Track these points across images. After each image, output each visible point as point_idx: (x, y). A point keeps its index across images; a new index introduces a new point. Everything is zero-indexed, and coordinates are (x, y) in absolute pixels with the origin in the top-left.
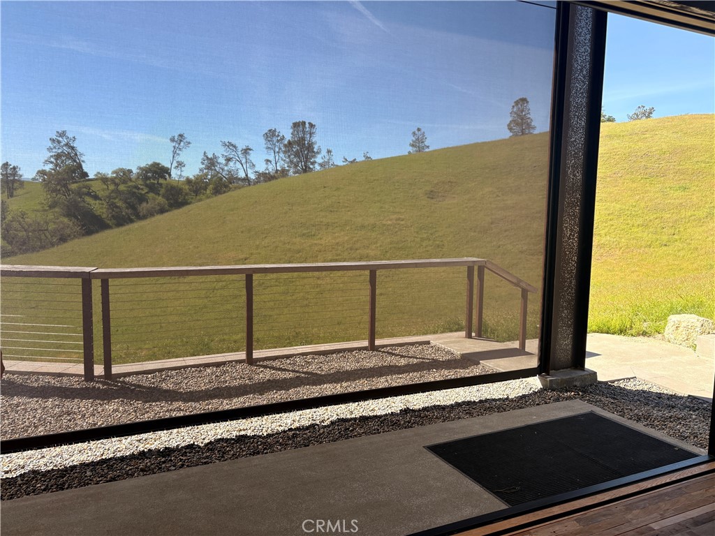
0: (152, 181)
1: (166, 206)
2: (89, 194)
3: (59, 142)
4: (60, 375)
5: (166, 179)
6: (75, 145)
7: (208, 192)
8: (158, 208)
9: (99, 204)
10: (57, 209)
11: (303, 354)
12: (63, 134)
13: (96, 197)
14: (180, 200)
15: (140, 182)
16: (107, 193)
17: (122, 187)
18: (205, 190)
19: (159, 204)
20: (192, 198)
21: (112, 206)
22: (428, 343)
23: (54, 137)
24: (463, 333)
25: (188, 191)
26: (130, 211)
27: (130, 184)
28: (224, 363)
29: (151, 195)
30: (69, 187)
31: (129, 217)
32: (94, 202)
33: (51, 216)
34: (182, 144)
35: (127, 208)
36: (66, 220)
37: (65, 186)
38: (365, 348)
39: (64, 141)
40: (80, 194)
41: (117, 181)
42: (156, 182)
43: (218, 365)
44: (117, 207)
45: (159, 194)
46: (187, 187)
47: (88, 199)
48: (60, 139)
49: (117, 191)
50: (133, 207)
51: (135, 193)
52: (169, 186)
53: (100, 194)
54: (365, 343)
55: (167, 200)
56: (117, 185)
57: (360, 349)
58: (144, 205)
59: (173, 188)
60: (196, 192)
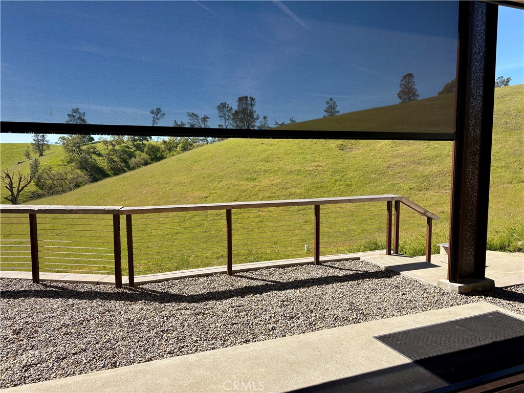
0: (138, 142)
1: (149, 160)
2: (95, 153)
3: (74, 116)
4: (98, 283)
5: (148, 141)
6: (85, 119)
7: (178, 149)
8: (143, 161)
9: (102, 159)
10: (73, 164)
11: (267, 267)
12: (76, 111)
13: (100, 155)
14: (158, 156)
15: (130, 143)
16: (107, 152)
17: (117, 147)
18: (176, 147)
19: (144, 159)
20: (167, 154)
21: (111, 161)
22: (358, 259)
23: (70, 113)
24: (385, 251)
25: (164, 149)
26: (123, 164)
27: (123, 145)
28: (211, 274)
29: (138, 152)
30: (81, 148)
31: (122, 168)
32: (98, 158)
33: (69, 169)
34: (159, 114)
35: (121, 162)
36: (79, 171)
37: (79, 147)
38: (312, 263)
39: (77, 116)
40: (89, 153)
41: (114, 143)
42: (141, 143)
43: (207, 275)
44: (114, 161)
45: (143, 152)
46: (163, 146)
47: (94, 156)
48: (75, 114)
49: (113, 150)
50: (125, 161)
51: (126, 151)
52: (150, 146)
53: (103, 152)
54: (312, 259)
55: (149, 156)
56: (114, 146)
57: (308, 264)
58: (133, 159)
59: (153, 147)
60: (170, 150)
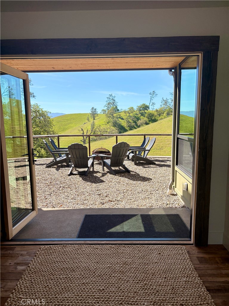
0: (142, 111)
1: (148, 121)
2: (120, 118)
5: (147, 110)
6: (115, 99)
7: (164, 114)
8: (145, 122)
9: (124, 121)
10: (110, 124)
12: (111, 95)
13: (122, 119)
14: (153, 119)
15: (138, 112)
16: (126, 117)
17: (131, 115)
18: (163, 114)
19: (145, 120)
20: (158, 118)
21: (128, 122)
23: (108, 97)
25: (156, 114)
26: (134, 124)
27: (134, 113)
29: (142, 117)
30: (114, 115)
31: (134, 126)
33: (108, 126)
34: (154, 95)
35: (133, 122)
36: (113, 128)
37: (112, 115)
40: (117, 118)
41: (130, 112)
42: (144, 112)
44: (130, 122)
45: (145, 117)
48: (110, 97)
50: (135, 122)
51: (136, 116)
53: (124, 117)
55: (148, 119)
56: (129, 114)
58: (139, 121)
59: (150, 114)
60: (159, 115)
